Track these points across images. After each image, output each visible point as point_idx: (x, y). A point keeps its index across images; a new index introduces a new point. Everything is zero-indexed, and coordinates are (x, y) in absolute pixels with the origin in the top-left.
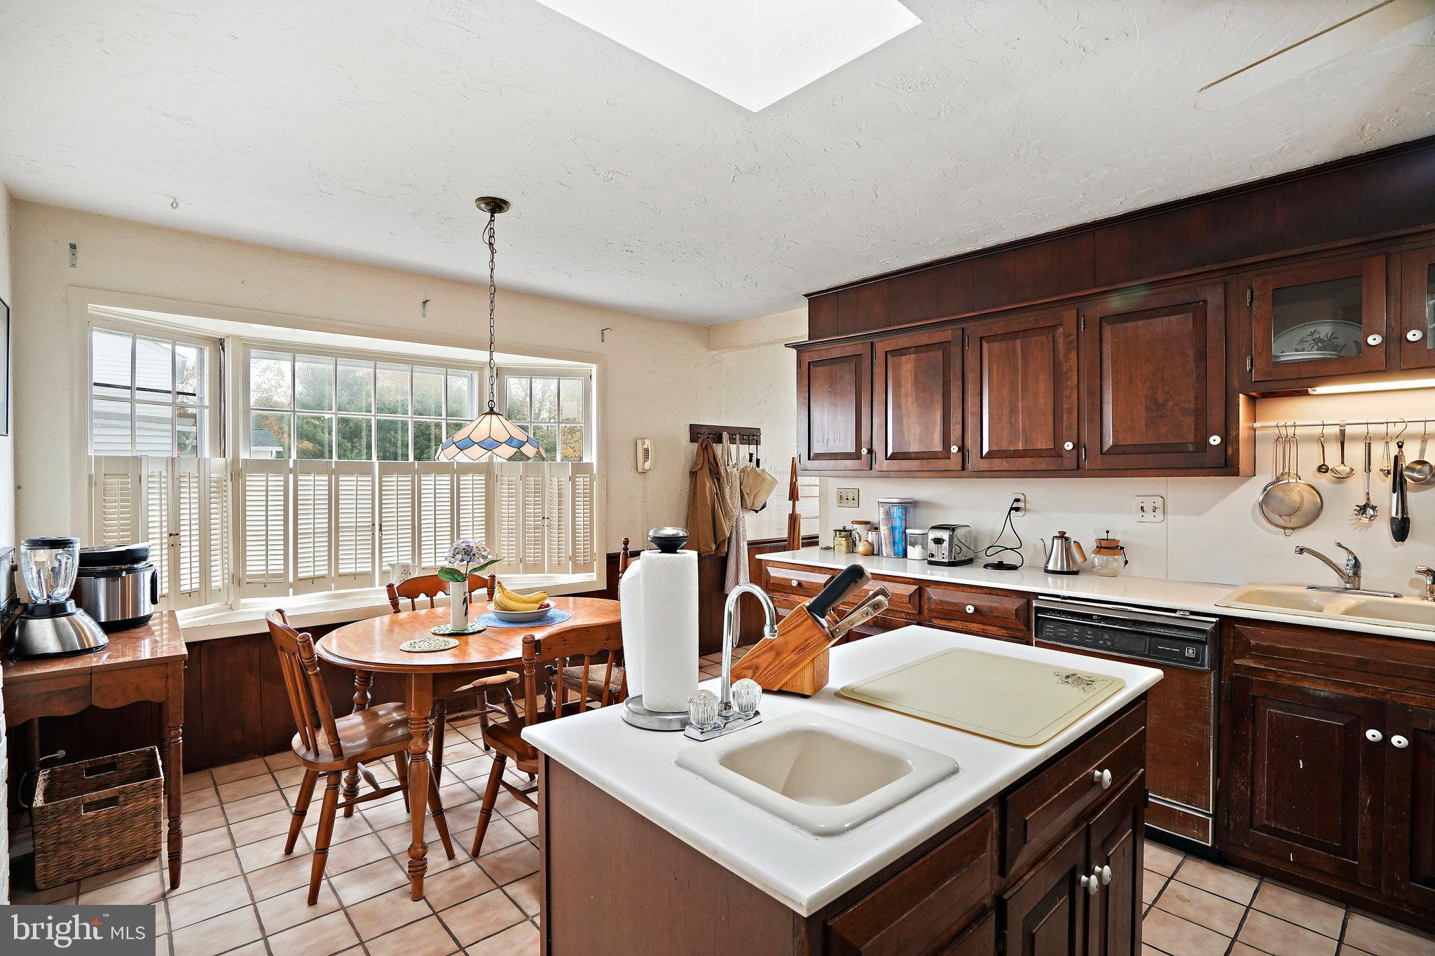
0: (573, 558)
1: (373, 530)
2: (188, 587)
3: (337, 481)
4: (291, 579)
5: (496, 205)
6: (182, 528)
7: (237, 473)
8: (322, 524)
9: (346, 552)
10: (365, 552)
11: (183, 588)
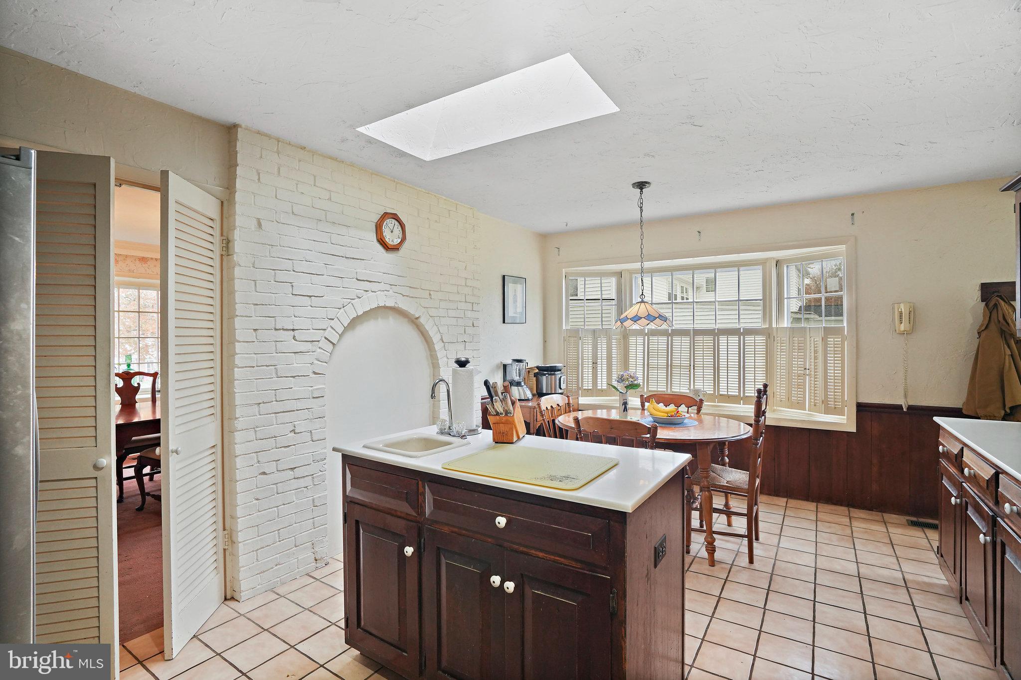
0: (825, 402)
1: (690, 369)
2: (600, 388)
3: (672, 340)
4: (645, 391)
5: (641, 185)
6: (598, 361)
7: (626, 335)
8: (663, 362)
9: (676, 380)
10: (685, 381)
11: (598, 388)
